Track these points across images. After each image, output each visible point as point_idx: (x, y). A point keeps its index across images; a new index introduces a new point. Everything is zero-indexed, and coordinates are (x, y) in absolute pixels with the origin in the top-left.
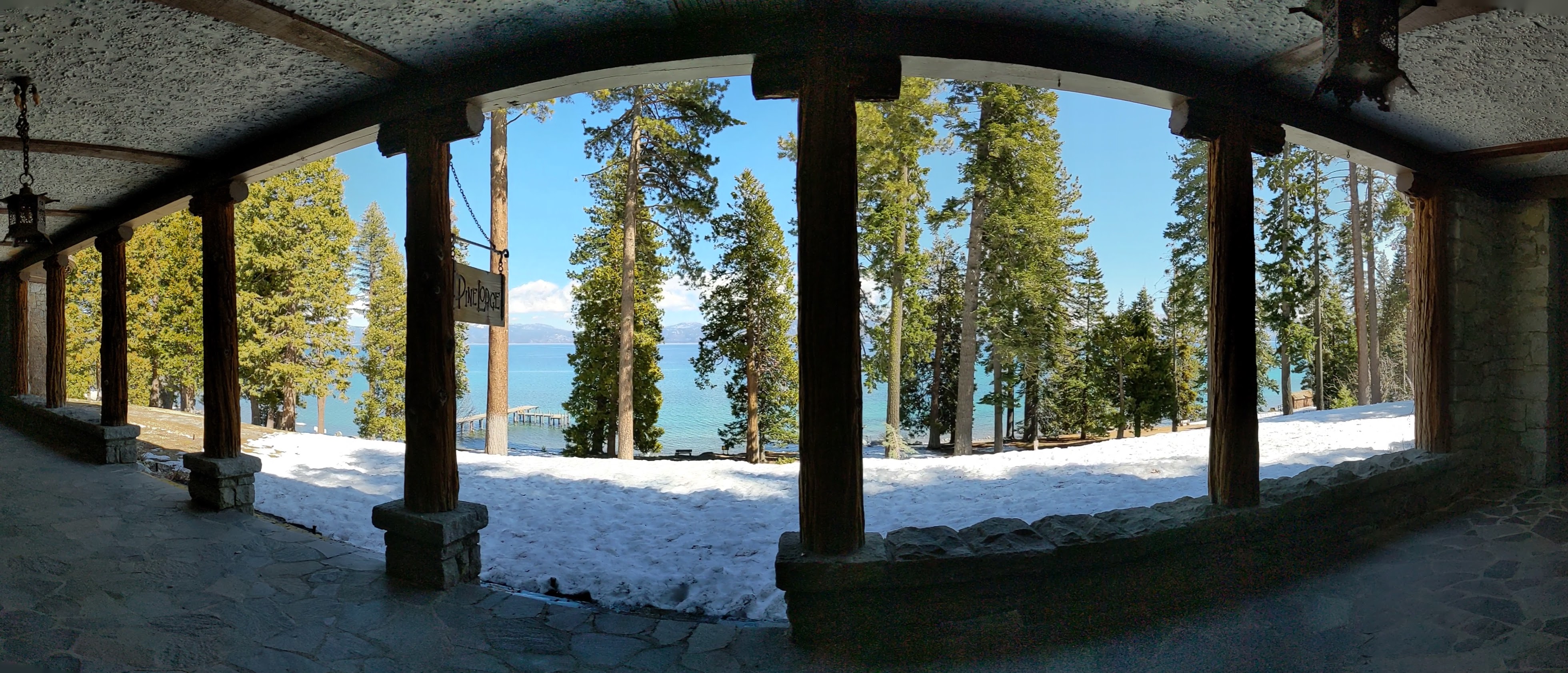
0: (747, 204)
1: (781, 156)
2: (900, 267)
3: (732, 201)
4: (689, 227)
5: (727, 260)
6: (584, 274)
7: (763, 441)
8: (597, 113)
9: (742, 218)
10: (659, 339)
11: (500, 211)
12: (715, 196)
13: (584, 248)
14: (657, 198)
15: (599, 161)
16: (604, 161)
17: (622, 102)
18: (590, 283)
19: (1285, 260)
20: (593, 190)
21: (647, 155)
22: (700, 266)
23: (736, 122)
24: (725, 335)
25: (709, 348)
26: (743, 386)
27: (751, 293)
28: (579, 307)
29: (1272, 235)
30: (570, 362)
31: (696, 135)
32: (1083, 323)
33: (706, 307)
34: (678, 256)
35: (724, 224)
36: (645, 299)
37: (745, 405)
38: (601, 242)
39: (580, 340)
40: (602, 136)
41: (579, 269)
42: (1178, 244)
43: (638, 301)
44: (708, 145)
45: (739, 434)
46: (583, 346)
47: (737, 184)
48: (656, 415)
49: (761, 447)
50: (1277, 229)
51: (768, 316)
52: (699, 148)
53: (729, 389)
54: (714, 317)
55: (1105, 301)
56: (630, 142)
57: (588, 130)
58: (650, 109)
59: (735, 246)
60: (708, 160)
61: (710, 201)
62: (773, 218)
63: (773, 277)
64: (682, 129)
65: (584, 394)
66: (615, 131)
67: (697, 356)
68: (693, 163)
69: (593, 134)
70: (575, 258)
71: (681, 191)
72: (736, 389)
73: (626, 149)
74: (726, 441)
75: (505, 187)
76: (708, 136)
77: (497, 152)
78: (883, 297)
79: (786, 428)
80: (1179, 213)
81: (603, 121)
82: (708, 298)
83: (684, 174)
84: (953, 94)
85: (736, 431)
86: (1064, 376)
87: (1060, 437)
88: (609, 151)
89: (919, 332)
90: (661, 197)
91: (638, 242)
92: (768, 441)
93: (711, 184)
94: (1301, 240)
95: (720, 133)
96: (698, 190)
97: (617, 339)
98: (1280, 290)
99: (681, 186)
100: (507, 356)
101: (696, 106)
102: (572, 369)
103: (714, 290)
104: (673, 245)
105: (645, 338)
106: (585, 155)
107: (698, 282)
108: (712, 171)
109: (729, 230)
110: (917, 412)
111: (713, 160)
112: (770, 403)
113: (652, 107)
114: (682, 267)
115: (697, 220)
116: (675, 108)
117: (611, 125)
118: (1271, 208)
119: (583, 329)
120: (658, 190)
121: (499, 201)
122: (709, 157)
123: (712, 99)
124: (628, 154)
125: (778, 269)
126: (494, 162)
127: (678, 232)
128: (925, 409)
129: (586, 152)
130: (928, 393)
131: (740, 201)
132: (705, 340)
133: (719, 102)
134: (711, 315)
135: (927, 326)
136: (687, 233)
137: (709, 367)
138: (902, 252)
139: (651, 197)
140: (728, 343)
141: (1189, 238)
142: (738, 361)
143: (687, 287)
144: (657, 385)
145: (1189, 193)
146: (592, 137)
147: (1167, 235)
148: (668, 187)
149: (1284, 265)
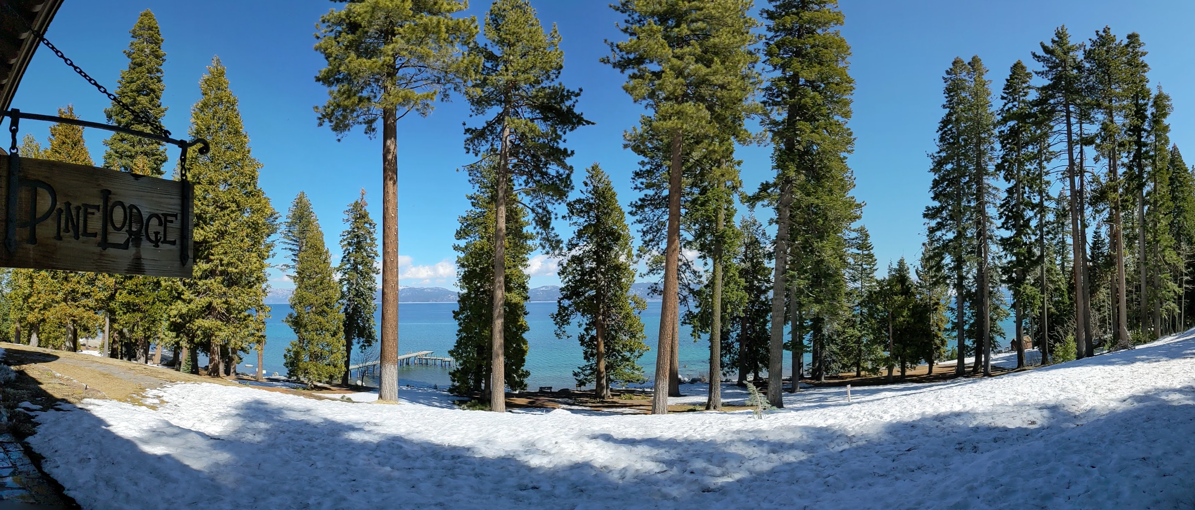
0: (595, 190)
1: (626, 146)
2: (720, 239)
3: (584, 188)
4: (550, 207)
5: (580, 234)
6: (466, 247)
7: (609, 380)
8: (474, 116)
9: (592, 201)
10: (526, 298)
11: (391, 192)
12: (571, 181)
13: (467, 227)
14: (524, 184)
15: (477, 155)
16: (480, 155)
17: (495, 107)
18: (471, 254)
19: (1018, 234)
20: (471, 178)
21: (515, 151)
22: (558, 238)
23: (588, 123)
24: (578, 295)
25: (566, 306)
26: (593, 337)
27: (600, 261)
28: (462, 274)
29: (1007, 216)
30: (454, 317)
31: (555, 131)
32: (858, 284)
33: (563, 273)
34: (540, 231)
35: (577, 206)
36: (514, 266)
37: (595, 351)
38: (480, 222)
39: (463, 299)
40: (478, 135)
41: (462, 243)
42: (933, 223)
43: (509, 268)
44: (565, 141)
45: (590, 375)
46: (464, 304)
47: (588, 174)
48: (524, 361)
49: (607, 385)
50: (1011, 211)
51: (612, 280)
52: (558, 143)
53: (582, 339)
54: (570, 280)
55: (875, 268)
56: (501, 139)
57: (467, 131)
58: (517, 112)
59: (586, 224)
60: (565, 153)
61: (567, 186)
62: (616, 201)
63: (616, 248)
64: (544, 127)
65: (465, 344)
66: (489, 130)
67: (556, 311)
68: (553, 155)
69: (471, 133)
70: (459, 235)
71: (543, 178)
72: (587, 338)
73: (498, 145)
74: (579, 381)
75: (395, 172)
76: (565, 133)
77: (389, 142)
78: (706, 264)
79: (627, 371)
80: (934, 199)
81: (479, 122)
82: (565, 265)
83: (545, 165)
84: (765, 99)
85: (587, 372)
86: (844, 327)
87: (840, 375)
88: (485, 147)
89: (735, 292)
90: (527, 183)
91: (508, 220)
92: (612, 381)
93: (567, 172)
94: (1029, 220)
95: (575, 131)
96: (557, 177)
97: (492, 298)
98: (1014, 258)
99: (544, 174)
100: (397, 312)
101: (556, 109)
102: (457, 322)
103: (570, 258)
104: (536, 222)
105: (515, 297)
106: (465, 151)
107: (557, 252)
108: (568, 161)
109: (582, 211)
110: (728, 356)
111: (569, 152)
112: (614, 350)
113: (520, 110)
114: (544, 239)
115: (557, 201)
116: (538, 111)
117: (486, 125)
118: (1006, 195)
119: (465, 291)
120: (524, 177)
121: (390, 183)
122: (565, 150)
123: (568, 103)
124: (500, 148)
125: (620, 242)
126: (386, 151)
127: (540, 211)
128: (735, 354)
129: (466, 148)
130: (737, 341)
131: (590, 188)
132: (562, 299)
133: (574, 106)
134: (567, 279)
135: (741, 287)
136: (548, 212)
137: (566, 321)
138: (721, 228)
139: (519, 182)
140: (581, 302)
141: (942, 218)
142: (589, 316)
143: (548, 256)
144: (525, 336)
145: (942, 183)
146: (471, 136)
147: (925, 216)
148: (532, 175)
149: (1018, 238)
